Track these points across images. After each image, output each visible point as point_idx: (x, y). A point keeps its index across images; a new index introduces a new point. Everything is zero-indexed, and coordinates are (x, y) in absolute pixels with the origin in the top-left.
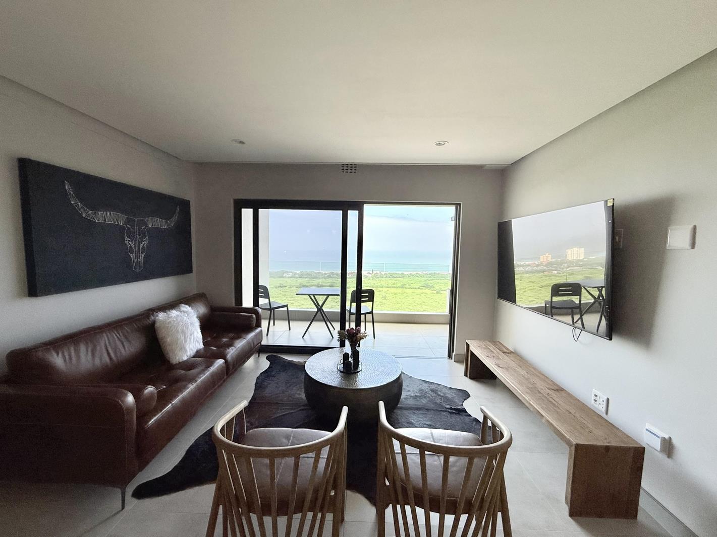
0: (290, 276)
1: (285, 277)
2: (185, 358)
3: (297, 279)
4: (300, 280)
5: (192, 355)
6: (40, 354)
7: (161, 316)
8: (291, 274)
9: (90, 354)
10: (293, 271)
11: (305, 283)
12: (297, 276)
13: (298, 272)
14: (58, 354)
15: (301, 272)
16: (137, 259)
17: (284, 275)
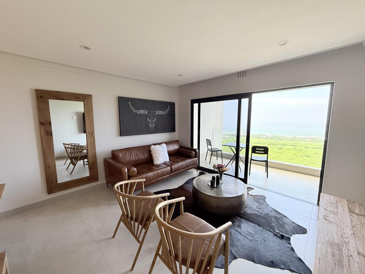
0: (264, 137)
1: (262, 138)
2: (159, 163)
3: (269, 140)
4: (271, 141)
5: (162, 163)
6: (116, 152)
7: (153, 147)
8: (265, 136)
9: (129, 155)
10: (266, 135)
11: (274, 142)
12: (269, 138)
13: (270, 136)
14: (121, 153)
15: (272, 136)
16: (152, 126)
17: (261, 137)
